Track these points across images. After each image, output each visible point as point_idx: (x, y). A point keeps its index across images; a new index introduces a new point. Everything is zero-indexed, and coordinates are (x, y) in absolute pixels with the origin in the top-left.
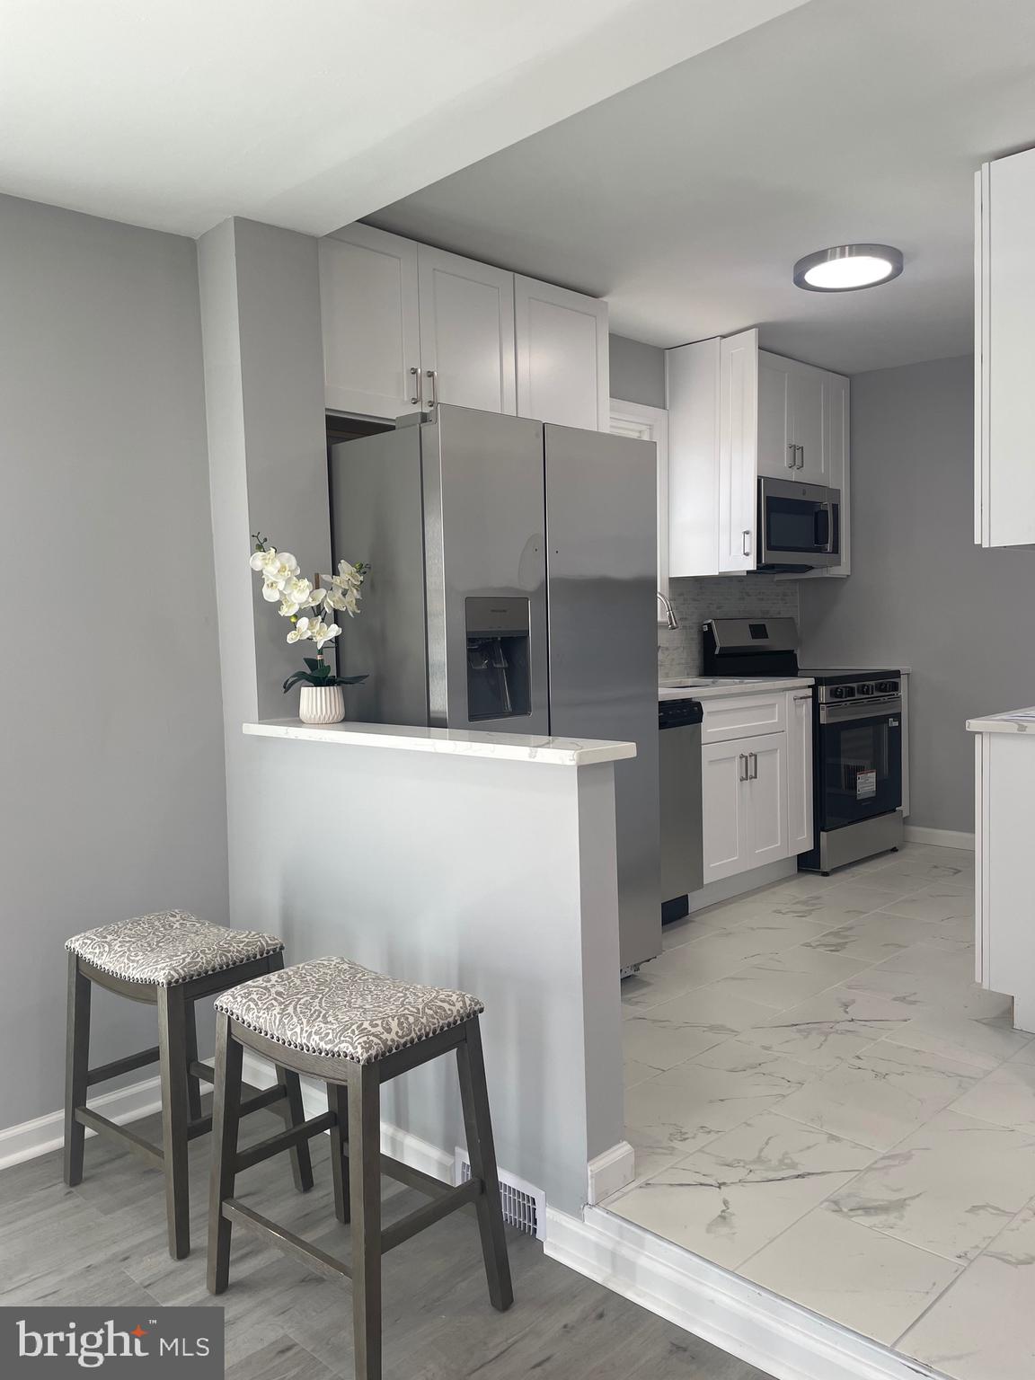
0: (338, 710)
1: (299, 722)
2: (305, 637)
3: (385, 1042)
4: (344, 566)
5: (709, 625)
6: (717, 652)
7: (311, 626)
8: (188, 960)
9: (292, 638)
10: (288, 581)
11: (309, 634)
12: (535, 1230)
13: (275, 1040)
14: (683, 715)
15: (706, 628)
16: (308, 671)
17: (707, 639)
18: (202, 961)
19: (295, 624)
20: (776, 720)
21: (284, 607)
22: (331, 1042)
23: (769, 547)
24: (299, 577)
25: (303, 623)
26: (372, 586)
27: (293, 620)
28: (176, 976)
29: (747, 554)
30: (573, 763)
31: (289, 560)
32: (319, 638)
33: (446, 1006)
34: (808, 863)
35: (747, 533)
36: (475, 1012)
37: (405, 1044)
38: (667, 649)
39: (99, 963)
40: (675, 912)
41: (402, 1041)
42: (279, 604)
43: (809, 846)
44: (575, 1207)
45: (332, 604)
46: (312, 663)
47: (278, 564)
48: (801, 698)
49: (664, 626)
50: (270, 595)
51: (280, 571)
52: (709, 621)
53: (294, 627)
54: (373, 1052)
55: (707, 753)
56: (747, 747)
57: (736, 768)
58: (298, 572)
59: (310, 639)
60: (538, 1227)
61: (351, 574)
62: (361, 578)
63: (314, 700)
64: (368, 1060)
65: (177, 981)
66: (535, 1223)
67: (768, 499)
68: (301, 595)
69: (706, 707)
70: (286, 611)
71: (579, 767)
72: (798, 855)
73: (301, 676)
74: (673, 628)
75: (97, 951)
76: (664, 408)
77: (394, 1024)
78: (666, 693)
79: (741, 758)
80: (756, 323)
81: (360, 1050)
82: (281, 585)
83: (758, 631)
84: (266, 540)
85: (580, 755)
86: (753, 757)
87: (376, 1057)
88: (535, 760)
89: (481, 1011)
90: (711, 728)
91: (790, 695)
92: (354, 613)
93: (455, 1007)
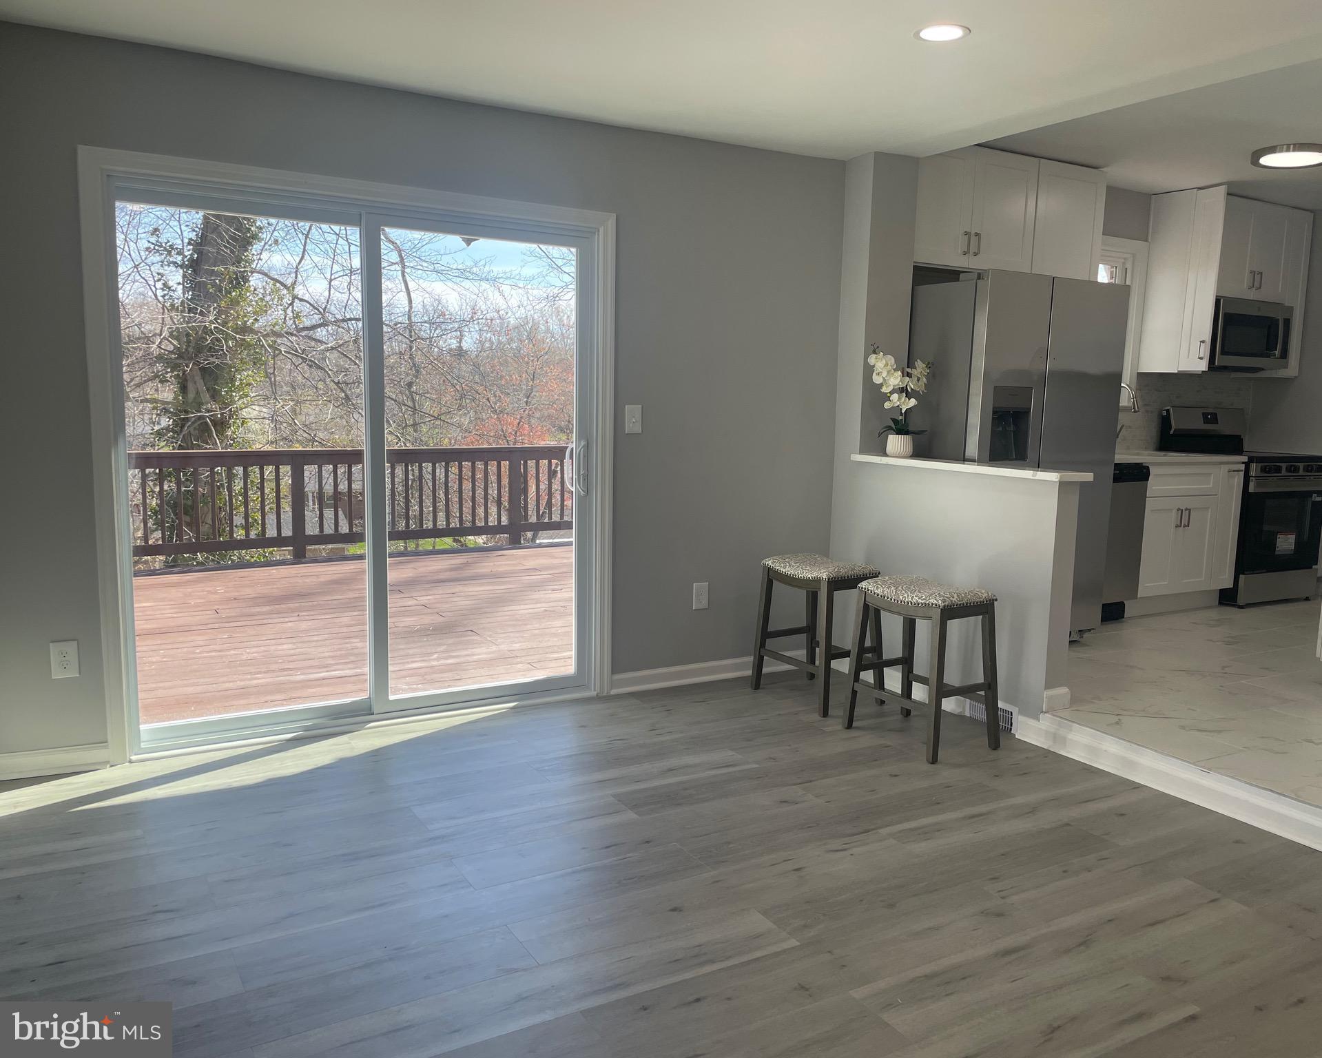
0: (910, 450)
1: (885, 455)
2: (896, 405)
3: (952, 601)
4: (920, 364)
5: (1168, 411)
6: (1172, 432)
7: (899, 399)
8: (836, 570)
9: (887, 405)
10: (888, 372)
11: (898, 403)
12: (1011, 729)
13: (893, 601)
14: (1135, 474)
15: (1165, 413)
16: (893, 426)
17: (1165, 421)
18: (843, 571)
19: (889, 397)
20: (1211, 486)
21: (884, 386)
22: (924, 599)
23: (1223, 352)
24: (895, 370)
25: (895, 397)
26: (934, 376)
27: (889, 395)
28: (832, 576)
29: (1201, 358)
30: (1057, 480)
31: (891, 360)
32: (903, 406)
33: (980, 594)
34: (1227, 598)
35: (1203, 342)
36: (993, 600)
37: (960, 605)
38: (1130, 427)
39: (784, 571)
40: (1113, 613)
41: (959, 603)
42: (881, 385)
43: (1229, 584)
44: (1035, 713)
45: (912, 386)
46: (895, 421)
47: (884, 362)
48: (1234, 471)
49: (1126, 409)
50: (877, 379)
51: (886, 365)
52: (1168, 408)
53: (889, 399)
54: (946, 604)
55: (1150, 505)
56: (1184, 503)
57: (1173, 517)
58: (895, 367)
59: (898, 406)
60: (1013, 728)
61: (923, 369)
62: (928, 371)
63: (896, 442)
64: (944, 606)
65: (832, 579)
66: (1011, 726)
67: (1225, 315)
68: (895, 380)
69: (1152, 471)
70: (885, 390)
71: (1060, 482)
72: (1220, 590)
73: (889, 428)
74: (1135, 412)
75: (782, 565)
76: (1147, 241)
77: (955, 596)
78: (1121, 457)
79: (1178, 510)
80: (1225, 181)
81: (940, 602)
82: (884, 374)
83: (1210, 418)
84: (878, 347)
85: (1061, 477)
86: (1188, 511)
87: (948, 606)
88: (1036, 478)
89: (996, 600)
90: (1155, 485)
91: (1225, 468)
92: (923, 392)
93: (984, 595)
